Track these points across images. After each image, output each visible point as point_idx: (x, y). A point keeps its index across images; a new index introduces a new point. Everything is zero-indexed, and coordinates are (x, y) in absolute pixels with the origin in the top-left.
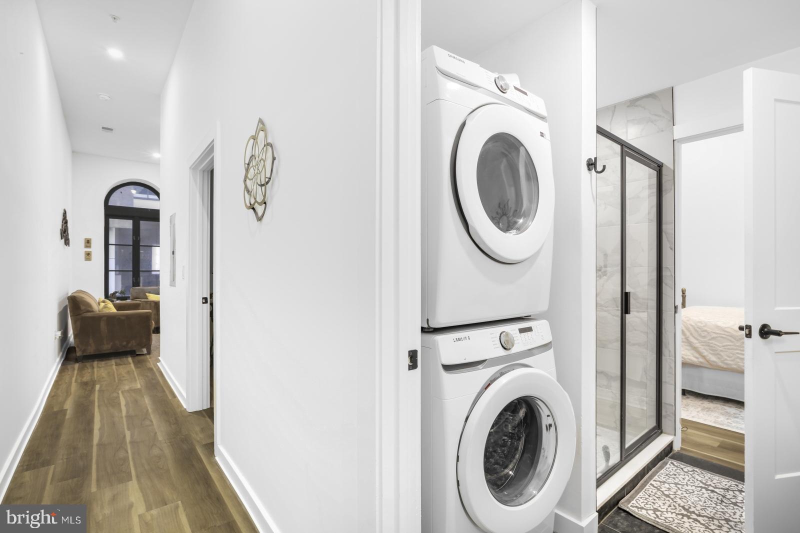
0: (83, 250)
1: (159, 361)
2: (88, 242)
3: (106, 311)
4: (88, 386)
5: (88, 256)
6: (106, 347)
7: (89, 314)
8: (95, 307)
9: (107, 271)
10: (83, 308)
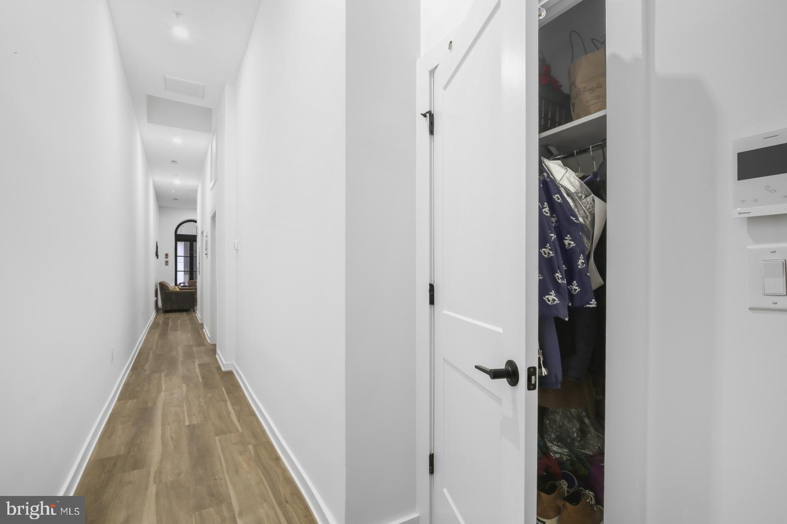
0: (164, 260)
1: (196, 313)
2: (167, 255)
3: (175, 290)
4: (166, 323)
5: (167, 262)
6: (175, 307)
7: (167, 291)
8: (170, 288)
9: (176, 271)
10: (165, 288)
